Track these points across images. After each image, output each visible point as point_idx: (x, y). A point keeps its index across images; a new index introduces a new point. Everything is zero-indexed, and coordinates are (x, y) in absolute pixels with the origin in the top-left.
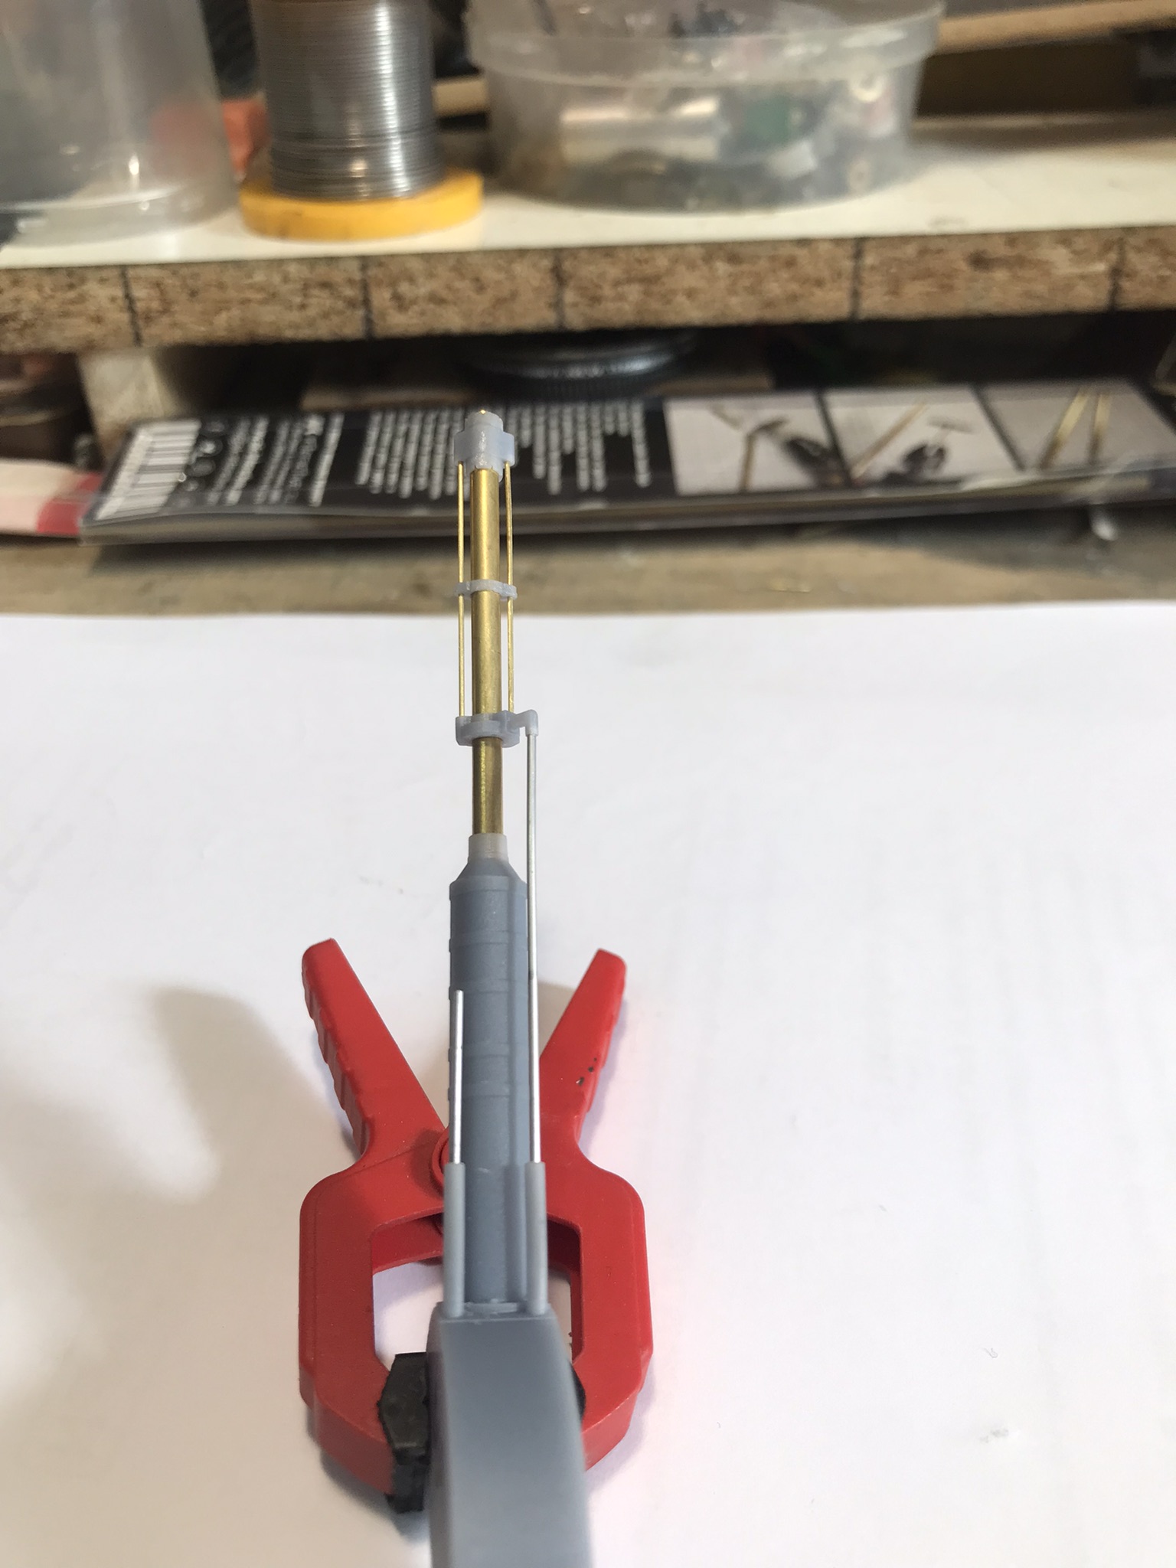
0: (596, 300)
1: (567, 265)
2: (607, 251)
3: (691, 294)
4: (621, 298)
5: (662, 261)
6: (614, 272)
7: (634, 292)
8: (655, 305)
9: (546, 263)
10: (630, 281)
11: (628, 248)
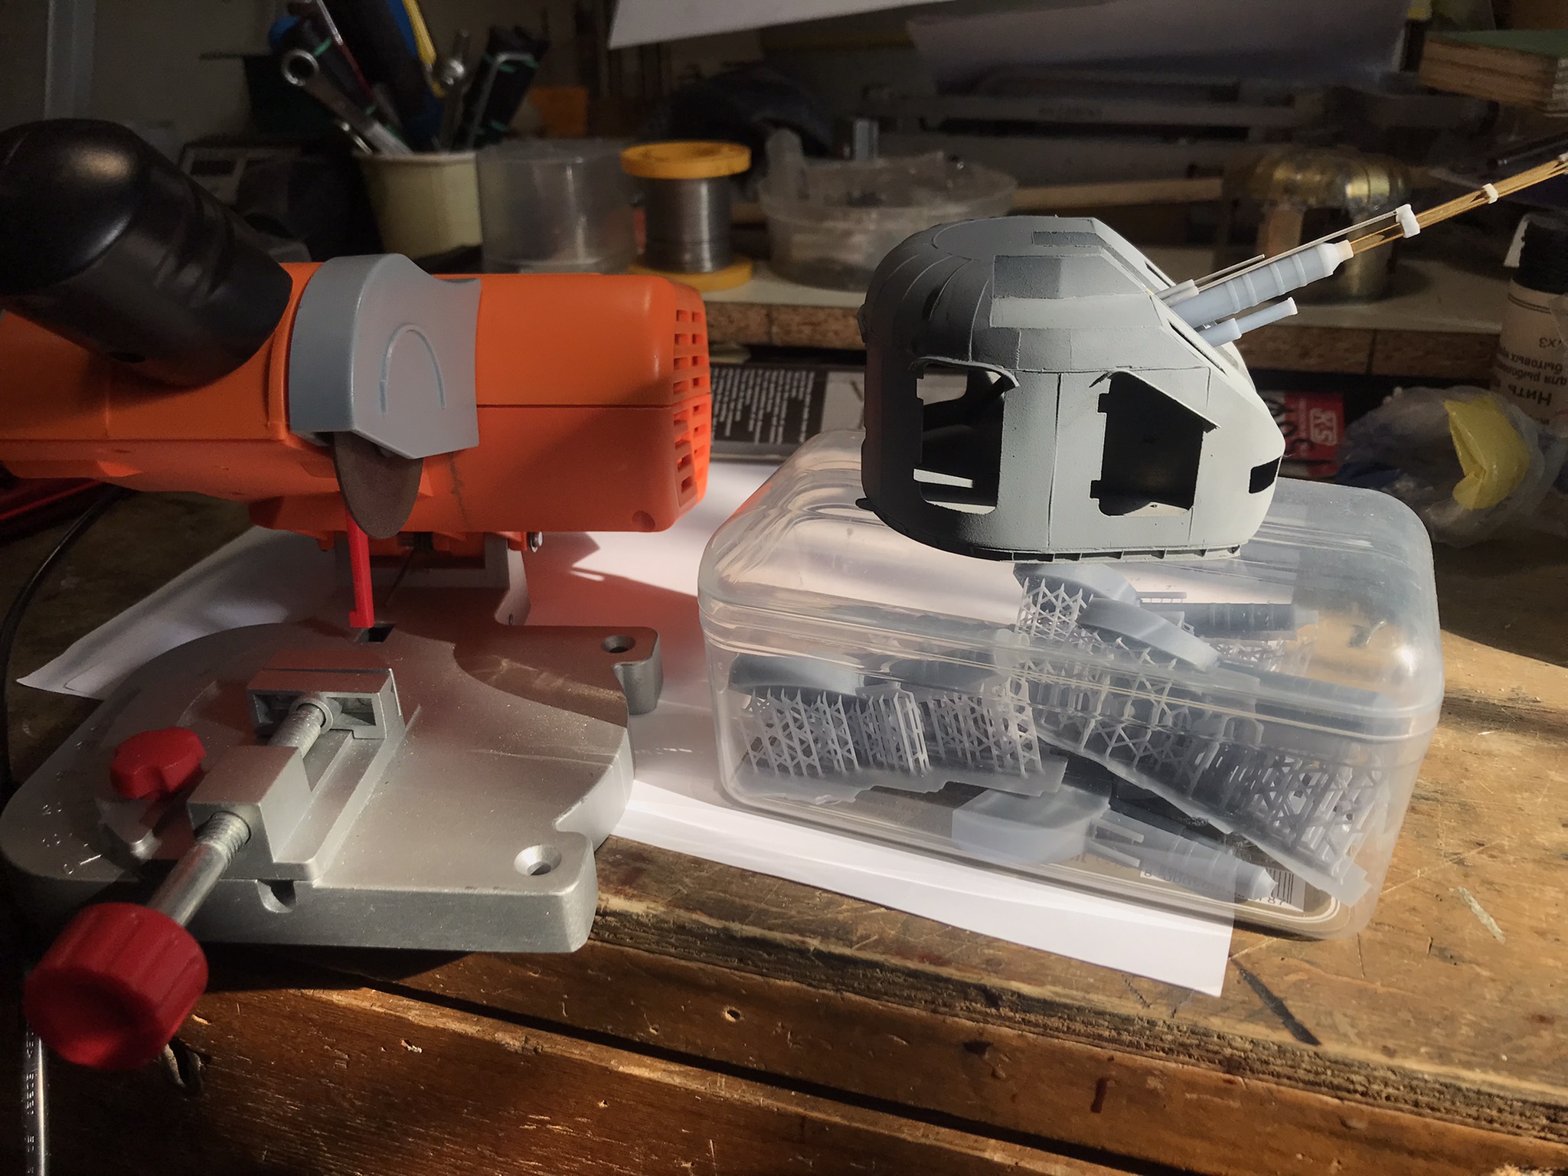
0: (788, 332)
1: (775, 314)
2: (795, 308)
3: (836, 333)
4: (800, 332)
5: (821, 316)
6: (797, 319)
7: (807, 330)
8: (818, 337)
9: (764, 312)
10: (804, 324)
11: (804, 307)
